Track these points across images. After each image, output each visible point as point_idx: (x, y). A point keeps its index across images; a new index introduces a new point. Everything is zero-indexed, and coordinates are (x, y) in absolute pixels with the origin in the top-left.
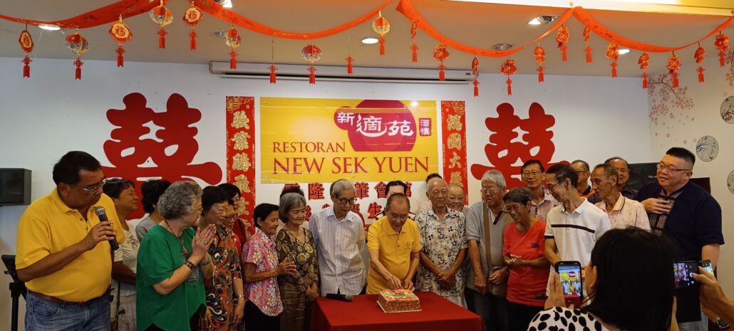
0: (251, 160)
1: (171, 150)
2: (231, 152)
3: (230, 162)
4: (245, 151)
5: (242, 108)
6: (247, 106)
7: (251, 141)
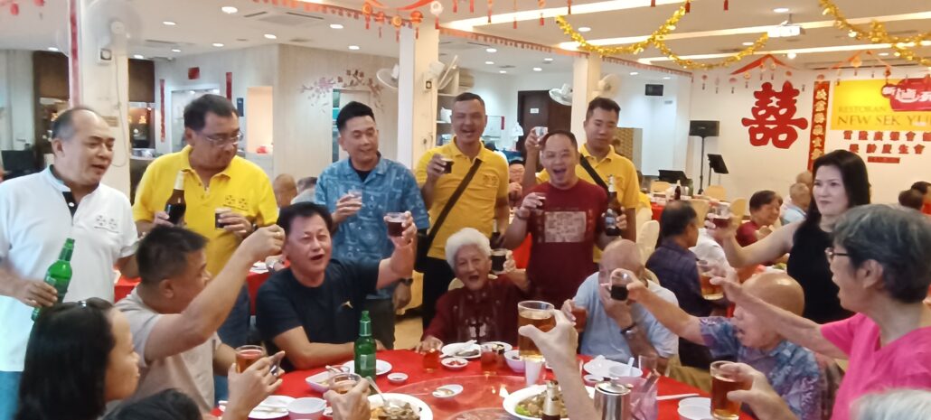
0: (825, 116)
1: (783, 112)
2: (814, 112)
3: (813, 118)
4: (822, 111)
5: (823, 88)
6: (825, 86)
7: (826, 106)
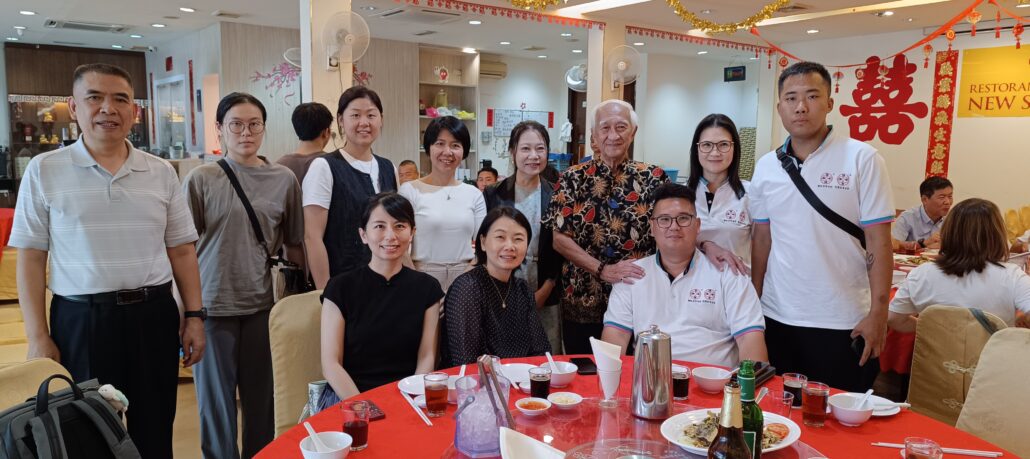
0: (952, 100)
1: (894, 94)
2: (937, 94)
3: (935, 102)
4: (947, 93)
5: (948, 59)
6: (952, 58)
7: (953, 85)
